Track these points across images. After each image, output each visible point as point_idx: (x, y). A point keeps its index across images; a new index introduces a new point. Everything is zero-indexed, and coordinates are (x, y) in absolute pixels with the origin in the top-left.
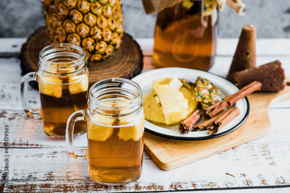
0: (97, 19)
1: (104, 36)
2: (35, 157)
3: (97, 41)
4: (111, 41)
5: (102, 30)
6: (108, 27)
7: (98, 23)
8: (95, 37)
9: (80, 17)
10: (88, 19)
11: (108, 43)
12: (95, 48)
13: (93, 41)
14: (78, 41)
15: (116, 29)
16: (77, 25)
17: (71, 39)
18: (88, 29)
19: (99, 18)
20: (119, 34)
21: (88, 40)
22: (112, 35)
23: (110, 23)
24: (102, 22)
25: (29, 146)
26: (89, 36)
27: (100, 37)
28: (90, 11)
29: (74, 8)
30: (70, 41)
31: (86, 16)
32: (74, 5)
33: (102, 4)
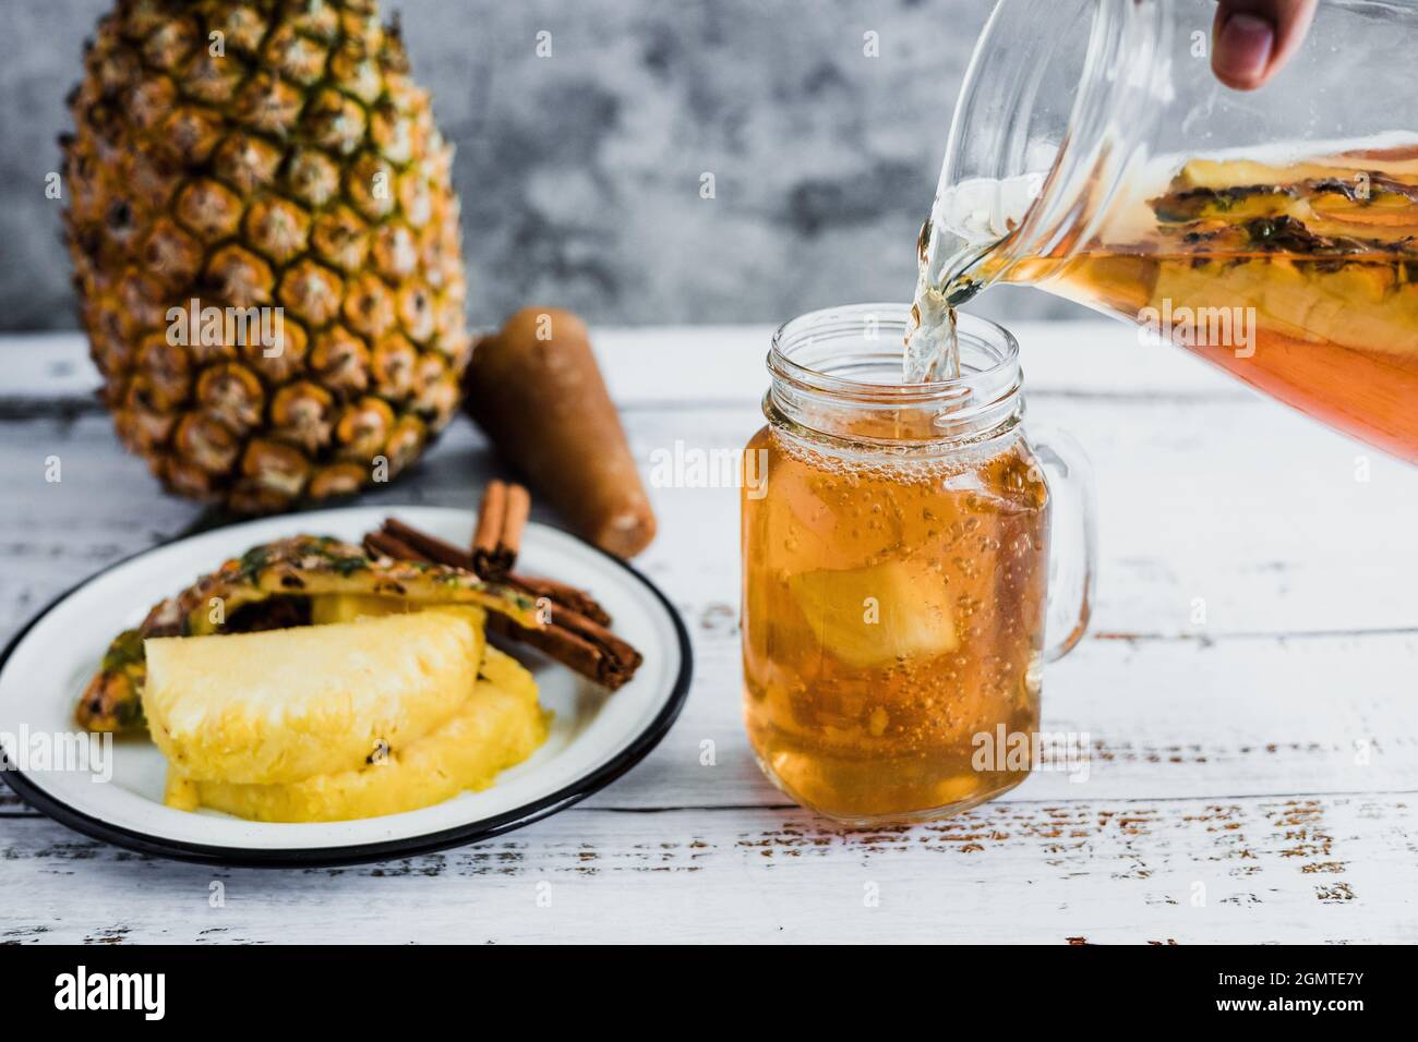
0: (346, 291)
1: (380, 373)
3: (344, 400)
4: (412, 395)
5: (368, 342)
6: (401, 327)
7: (352, 307)
8: (334, 381)
9: (259, 284)
10: (301, 293)
11: (399, 406)
12: (334, 435)
13: (326, 398)
14: (249, 399)
15: (435, 336)
17: (216, 393)
18: (301, 337)
19: (353, 284)
20: (449, 360)
21: (301, 395)
22: (417, 369)
23: (408, 309)
24: (367, 304)
26: (308, 373)
27: (360, 380)
28: (313, 254)
29: (229, 240)
30: (214, 403)
31: (291, 276)
32: (228, 223)
33: (370, 221)
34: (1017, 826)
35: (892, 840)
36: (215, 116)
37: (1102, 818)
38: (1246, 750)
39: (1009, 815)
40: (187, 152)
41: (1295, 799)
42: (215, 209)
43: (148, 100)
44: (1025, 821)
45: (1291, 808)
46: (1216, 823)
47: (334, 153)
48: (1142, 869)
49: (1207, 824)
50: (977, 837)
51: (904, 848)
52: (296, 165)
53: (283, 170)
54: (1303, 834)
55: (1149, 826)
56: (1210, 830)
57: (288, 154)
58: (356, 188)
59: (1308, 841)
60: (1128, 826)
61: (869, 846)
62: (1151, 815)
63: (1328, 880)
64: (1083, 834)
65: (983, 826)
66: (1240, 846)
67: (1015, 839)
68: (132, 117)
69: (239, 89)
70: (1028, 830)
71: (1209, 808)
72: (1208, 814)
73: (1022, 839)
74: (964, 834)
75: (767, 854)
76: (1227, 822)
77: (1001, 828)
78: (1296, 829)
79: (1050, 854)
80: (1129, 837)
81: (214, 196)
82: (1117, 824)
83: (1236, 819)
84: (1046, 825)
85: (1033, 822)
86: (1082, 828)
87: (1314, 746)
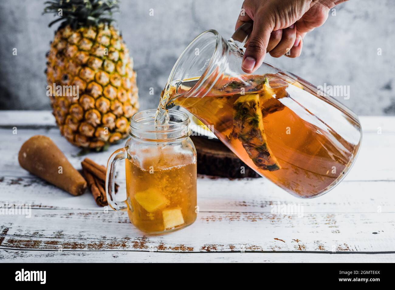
0: (117, 92)
1: (125, 111)
2: (46, 217)
3: (117, 117)
5: (123, 104)
6: (128, 101)
8: (116, 113)
9: (99, 90)
10: (109, 92)
13: (114, 117)
16: (96, 99)
17: (90, 116)
18: (109, 103)
21: (109, 116)
24: (122, 94)
25: (41, 208)
26: (110, 111)
28: (110, 83)
29: (92, 81)
30: (89, 119)
31: (106, 89)
32: (92, 77)
33: (121, 76)
34: (265, 217)
35: (236, 219)
36: (87, 53)
37: (284, 216)
38: (319, 204)
39: (263, 215)
40: (81, 62)
41: (329, 213)
42: (89, 74)
43: (71, 50)
44: (267, 216)
45: (328, 215)
46: (310, 218)
47: (113, 61)
48: (292, 226)
49: (308, 218)
50: (256, 219)
51: (239, 220)
52: (106, 63)
53: (103, 65)
54: (330, 220)
55: (295, 218)
56: (309, 219)
57: (104, 61)
58: (119, 69)
59: (331, 221)
60: (290, 218)
61: (231, 220)
62: (296, 216)
63: (335, 229)
64: (279, 219)
65: (257, 217)
66: (315, 222)
67: (264, 219)
68: (67, 55)
69: (92, 47)
70: (267, 218)
71: (309, 215)
72: (308, 216)
73: (266, 219)
74: (252, 218)
75: (208, 221)
76: (313, 217)
77: (261, 217)
78: (329, 219)
79: (272, 222)
80: (290, 220)
81: (88, 70)
82: (288, 217)
83: (315, 217)
84: (271, 217)
85: (269, 216)
86: (279, 218)
87: (334, 204)
